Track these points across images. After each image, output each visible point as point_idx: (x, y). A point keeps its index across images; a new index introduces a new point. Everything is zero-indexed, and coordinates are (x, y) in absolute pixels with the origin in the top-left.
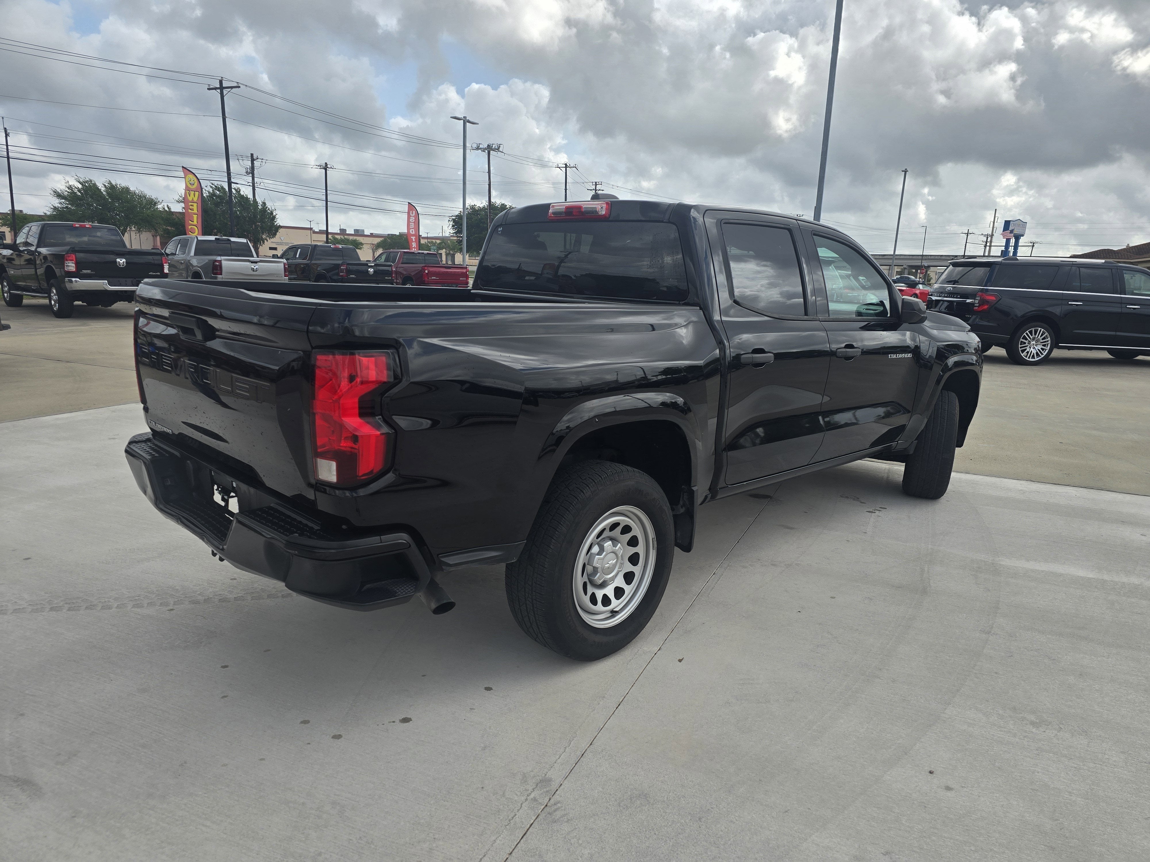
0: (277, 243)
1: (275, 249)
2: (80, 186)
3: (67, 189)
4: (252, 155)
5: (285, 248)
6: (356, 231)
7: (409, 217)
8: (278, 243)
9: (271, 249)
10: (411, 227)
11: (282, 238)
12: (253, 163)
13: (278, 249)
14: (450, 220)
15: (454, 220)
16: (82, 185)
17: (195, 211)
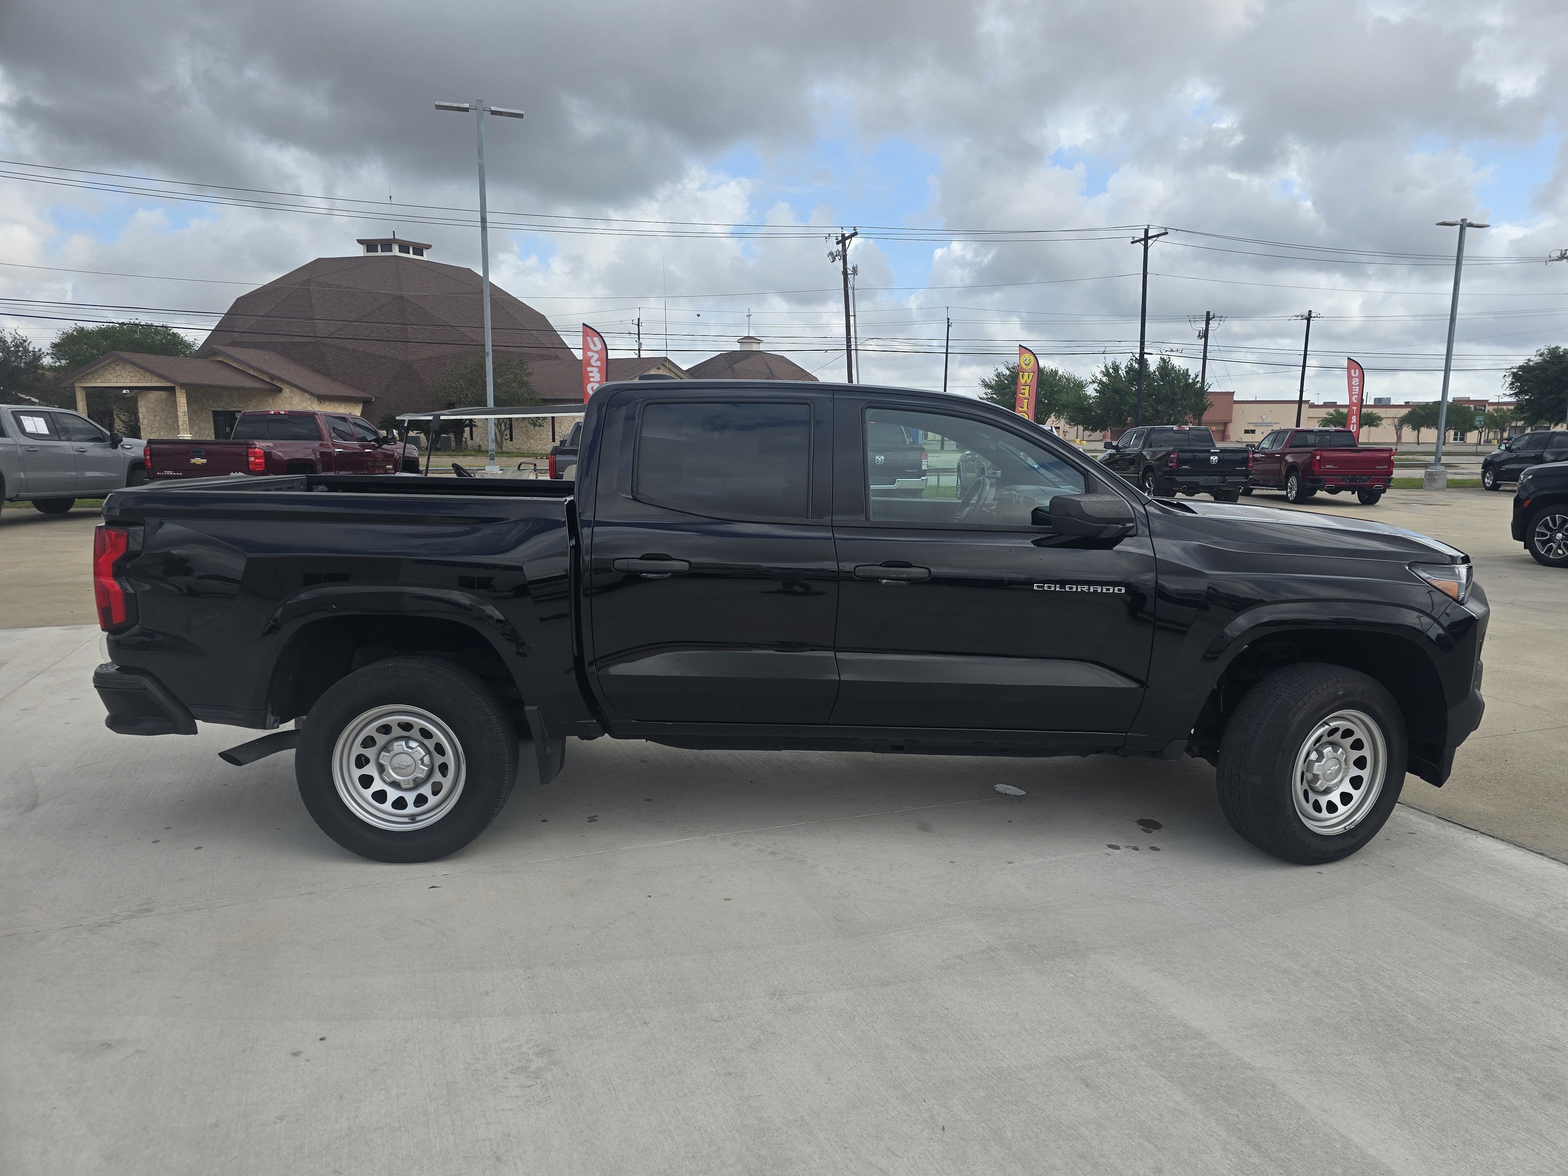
0: (1256, 424)
1: (1253, 432)
2: (1008, 373)
3: (995, 378)
4: (1208, 313)
5: (1268, 430)
6: (1378, 400)
7: (1350, 378)
8: (1258, 423)
9: (1246, 432)
10: (1353, 393)
11: (1264, 417)
12: (1207, 324)
13: (1256, 432)
14: (1507, 374)
15: (1515, 375)
16: (1010, 371)
17: (1027, 395)
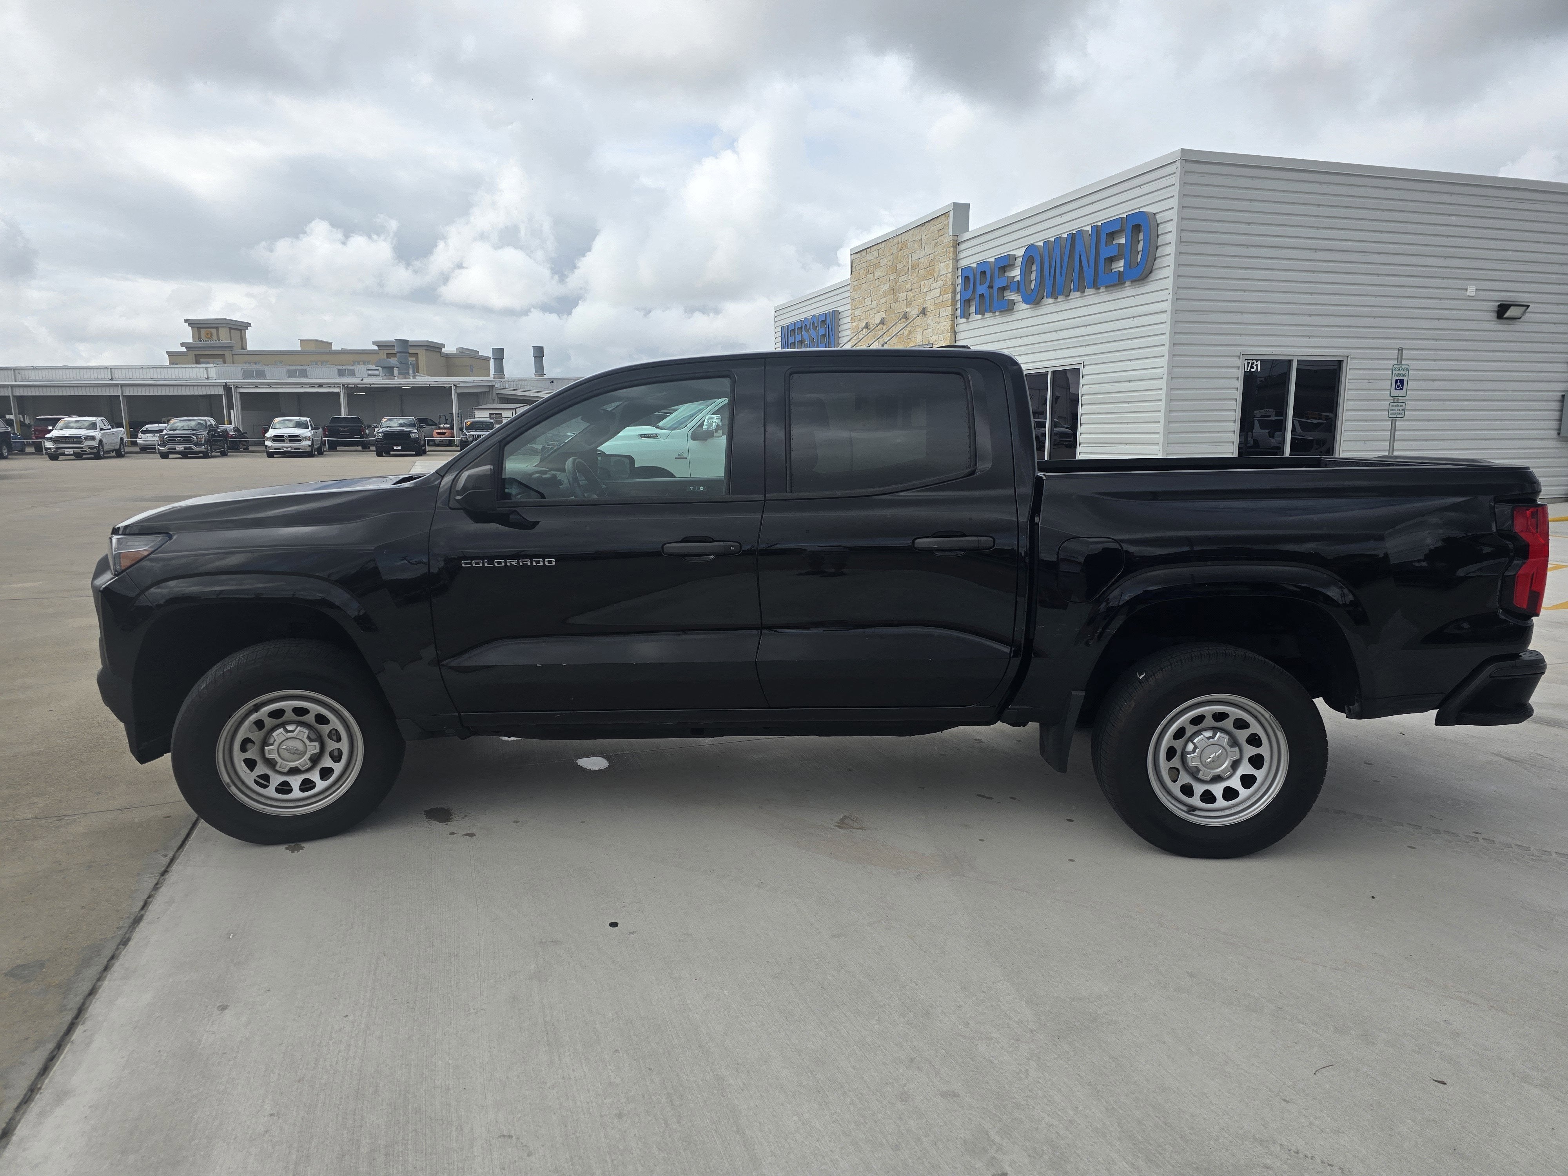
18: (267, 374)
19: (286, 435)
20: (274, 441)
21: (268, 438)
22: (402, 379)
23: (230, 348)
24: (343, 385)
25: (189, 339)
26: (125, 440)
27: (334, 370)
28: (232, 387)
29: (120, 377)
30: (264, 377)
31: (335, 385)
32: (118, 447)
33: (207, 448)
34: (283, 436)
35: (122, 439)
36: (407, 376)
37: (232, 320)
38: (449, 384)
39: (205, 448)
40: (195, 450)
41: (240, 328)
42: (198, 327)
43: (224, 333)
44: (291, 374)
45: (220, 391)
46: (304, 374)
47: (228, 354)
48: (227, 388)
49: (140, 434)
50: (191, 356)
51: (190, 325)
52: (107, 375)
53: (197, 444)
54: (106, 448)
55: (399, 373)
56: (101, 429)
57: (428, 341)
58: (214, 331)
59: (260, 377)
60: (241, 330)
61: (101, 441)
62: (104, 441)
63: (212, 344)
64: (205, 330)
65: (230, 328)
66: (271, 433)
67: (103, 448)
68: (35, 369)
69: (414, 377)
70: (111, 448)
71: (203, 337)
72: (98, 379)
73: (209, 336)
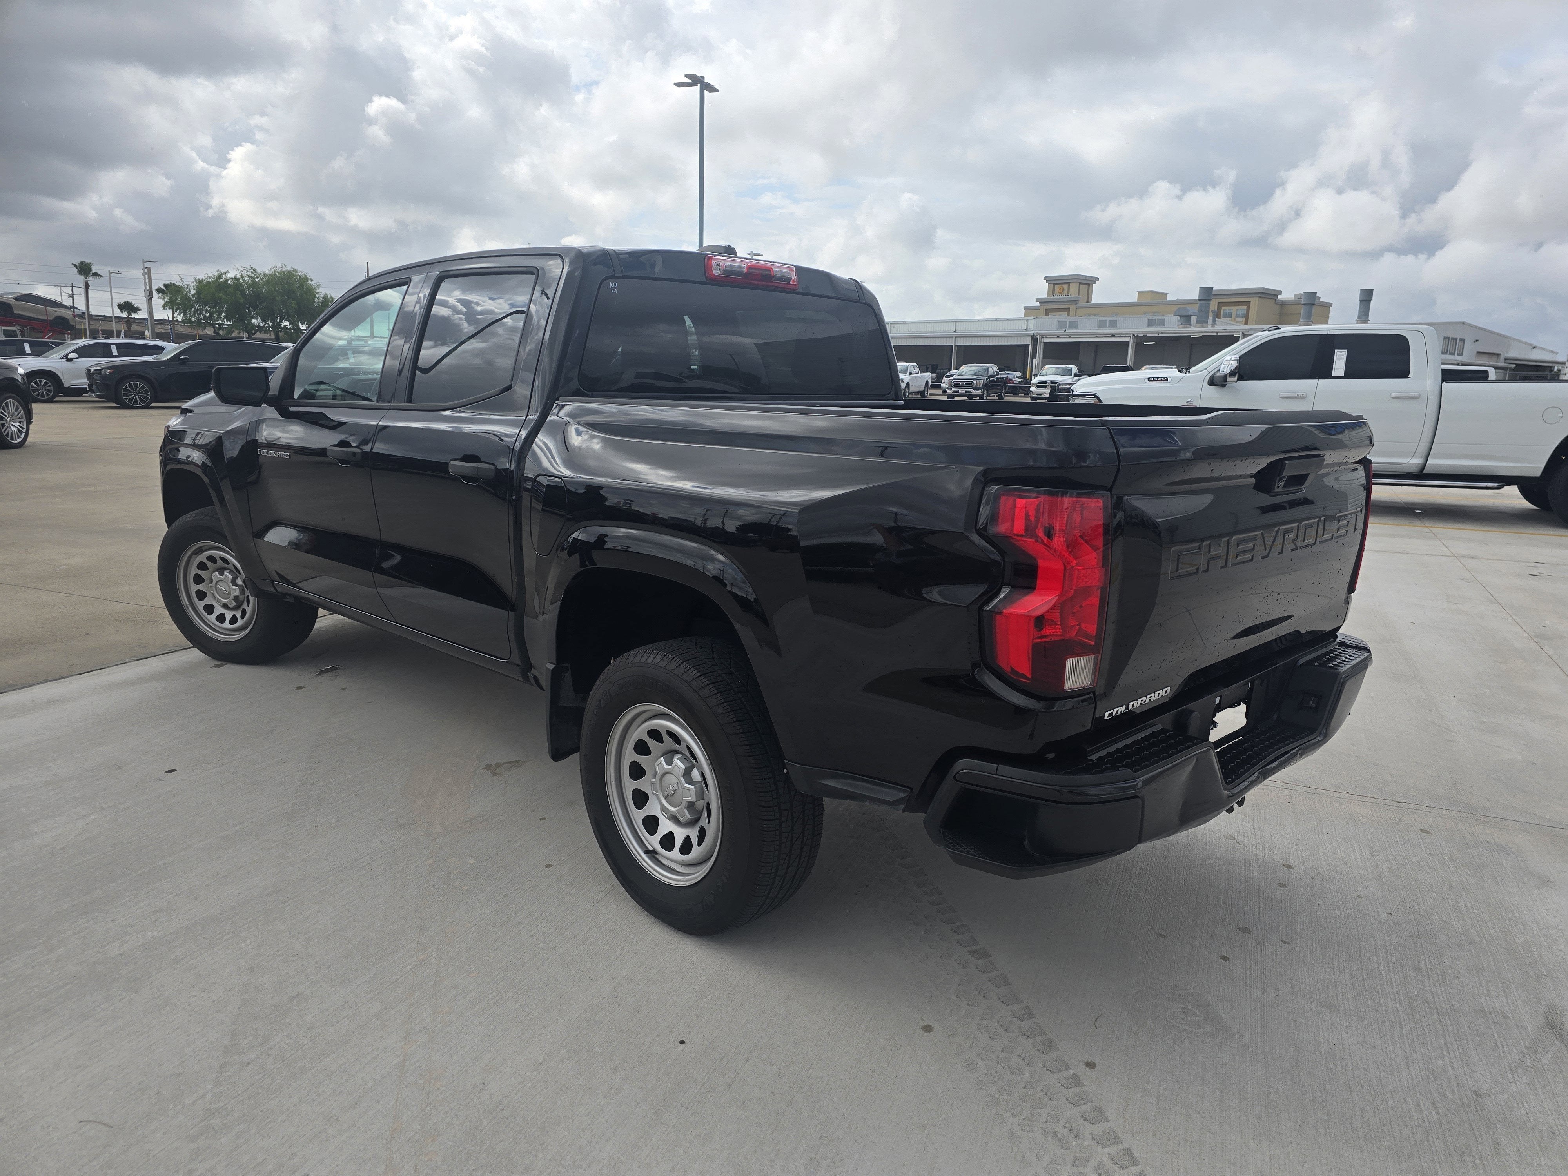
18: (1079, 325)
19: (1048, 381)
20: (1038, 387)
21: (1034, 384)
22: (1200, 327)
23: (1075, 302)
24: (1134, 335)
25: (1044, 295)
26: (930, 383)
27: (1145, 320)
28: (1038, 337)
29: (962, 329)
30: (1076, 328)
31: (1126, 335)
32: (922, 389)
33: (984, 391)
34: (1045, 383)
35: (927, 382)
36: (1205, 325)
37: (1083, 276)
38: (1238, 332)
39: (982, 392)
40: (973, 393)
41: (1087, 283)
42: (1053, 284)
43: (1074, 287)
44: (1102, 325)
45: (1028, 341)
46: (1114, 324)
47: (1072, 307)
48: (1034, 339)
49: (944, 378)
50: (1043, 311)
51: (1047, 281)
52: (952, 328)
53: (976, 388)
54: (912, 389)
55: (1197, 321)
56: (911, 374)
57: (1264, 288)
58: (1066, 286)
59: (1072, 328)
60: (1089, 285)
61: (908, 384)
62: (911, 384)
63: (1062, 298)
64: (1059, 285)
65: (1080, 283)
66: (1035, 380)
67: (909, 389)
68: (905, 323)
69: (1213, 326)
70: (917, 389)
71: (1056, 293)
72: (946, 332)
73: (1061, 290)
